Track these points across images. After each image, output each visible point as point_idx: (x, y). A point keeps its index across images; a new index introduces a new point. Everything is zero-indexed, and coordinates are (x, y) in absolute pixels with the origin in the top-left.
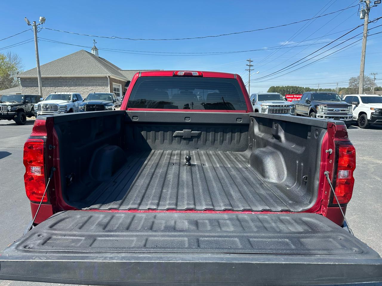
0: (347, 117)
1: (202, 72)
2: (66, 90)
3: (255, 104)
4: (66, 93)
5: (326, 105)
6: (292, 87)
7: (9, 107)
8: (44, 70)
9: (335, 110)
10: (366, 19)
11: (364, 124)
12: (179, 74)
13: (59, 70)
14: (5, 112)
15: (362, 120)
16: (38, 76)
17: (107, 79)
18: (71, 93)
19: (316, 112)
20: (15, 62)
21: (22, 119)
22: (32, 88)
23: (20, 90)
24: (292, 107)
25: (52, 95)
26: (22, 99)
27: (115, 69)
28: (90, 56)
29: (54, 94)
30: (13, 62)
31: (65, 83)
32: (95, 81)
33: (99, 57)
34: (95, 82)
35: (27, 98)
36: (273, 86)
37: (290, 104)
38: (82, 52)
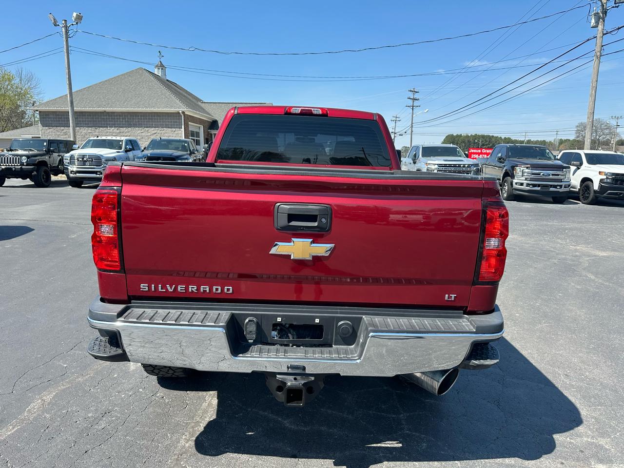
0: (562, 185)
1: (327, 108)
2: (113, 133)
3: (417, 161)
4: (114, 138)
5: (529, 166)
6: (483, 136)
7: (24, 157)
8: (78, 99)
9: (543, 175)
10: (600, 27)
11: (588, 197)
12: (293, 111)
13: (103, 100)
14: (17, 165)
15: (586, 190)
16: (69, 109)
17: (179, 116)
18: (123, 138)
19: (513, 177)
20: (29, 84)
21: (45, 177)
22: (58, 128)
23: (38, 132)
24: (475, 168)
25: (92, 140)
26: (45, 146)
27: (194, 100)
28: (152, 78)
29: (96, 138)
30: (26, 86)
31: (112, 121)
32: (160, 119)
33: (167, 80)
34: (160, 122)
35: (52, 145)
36: (451, 133)
37: (472, 163)
38: (140, 72)
